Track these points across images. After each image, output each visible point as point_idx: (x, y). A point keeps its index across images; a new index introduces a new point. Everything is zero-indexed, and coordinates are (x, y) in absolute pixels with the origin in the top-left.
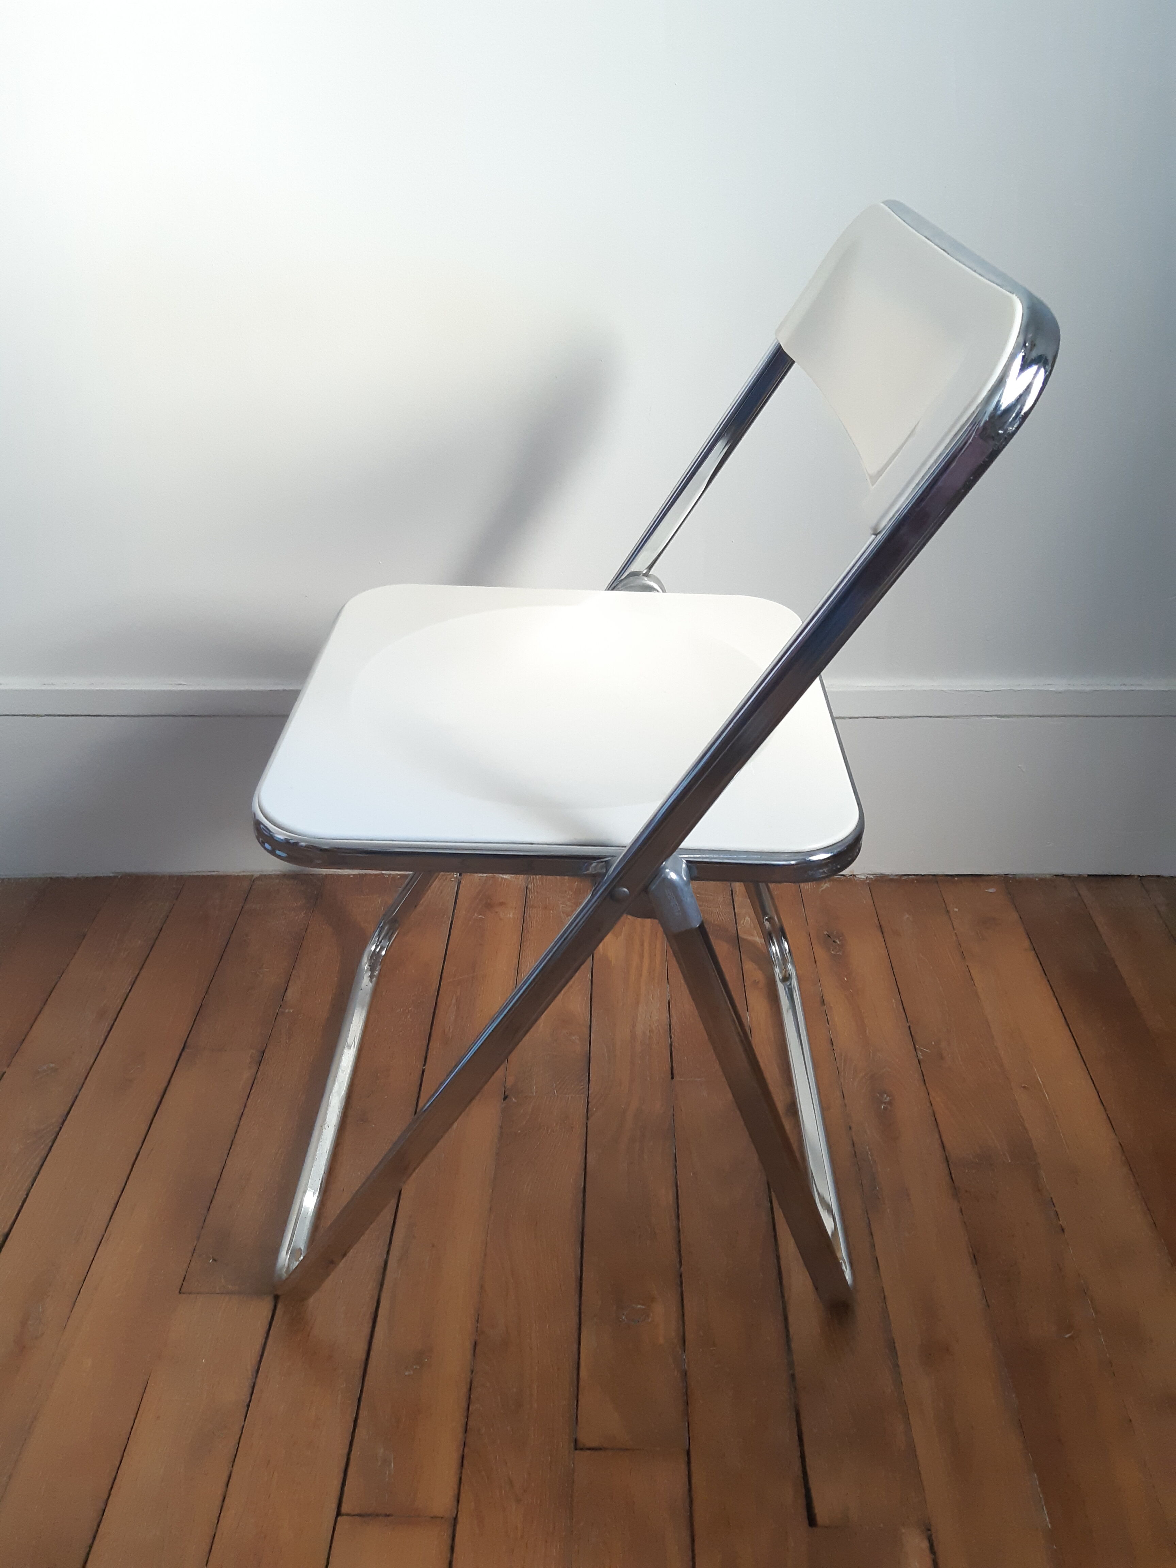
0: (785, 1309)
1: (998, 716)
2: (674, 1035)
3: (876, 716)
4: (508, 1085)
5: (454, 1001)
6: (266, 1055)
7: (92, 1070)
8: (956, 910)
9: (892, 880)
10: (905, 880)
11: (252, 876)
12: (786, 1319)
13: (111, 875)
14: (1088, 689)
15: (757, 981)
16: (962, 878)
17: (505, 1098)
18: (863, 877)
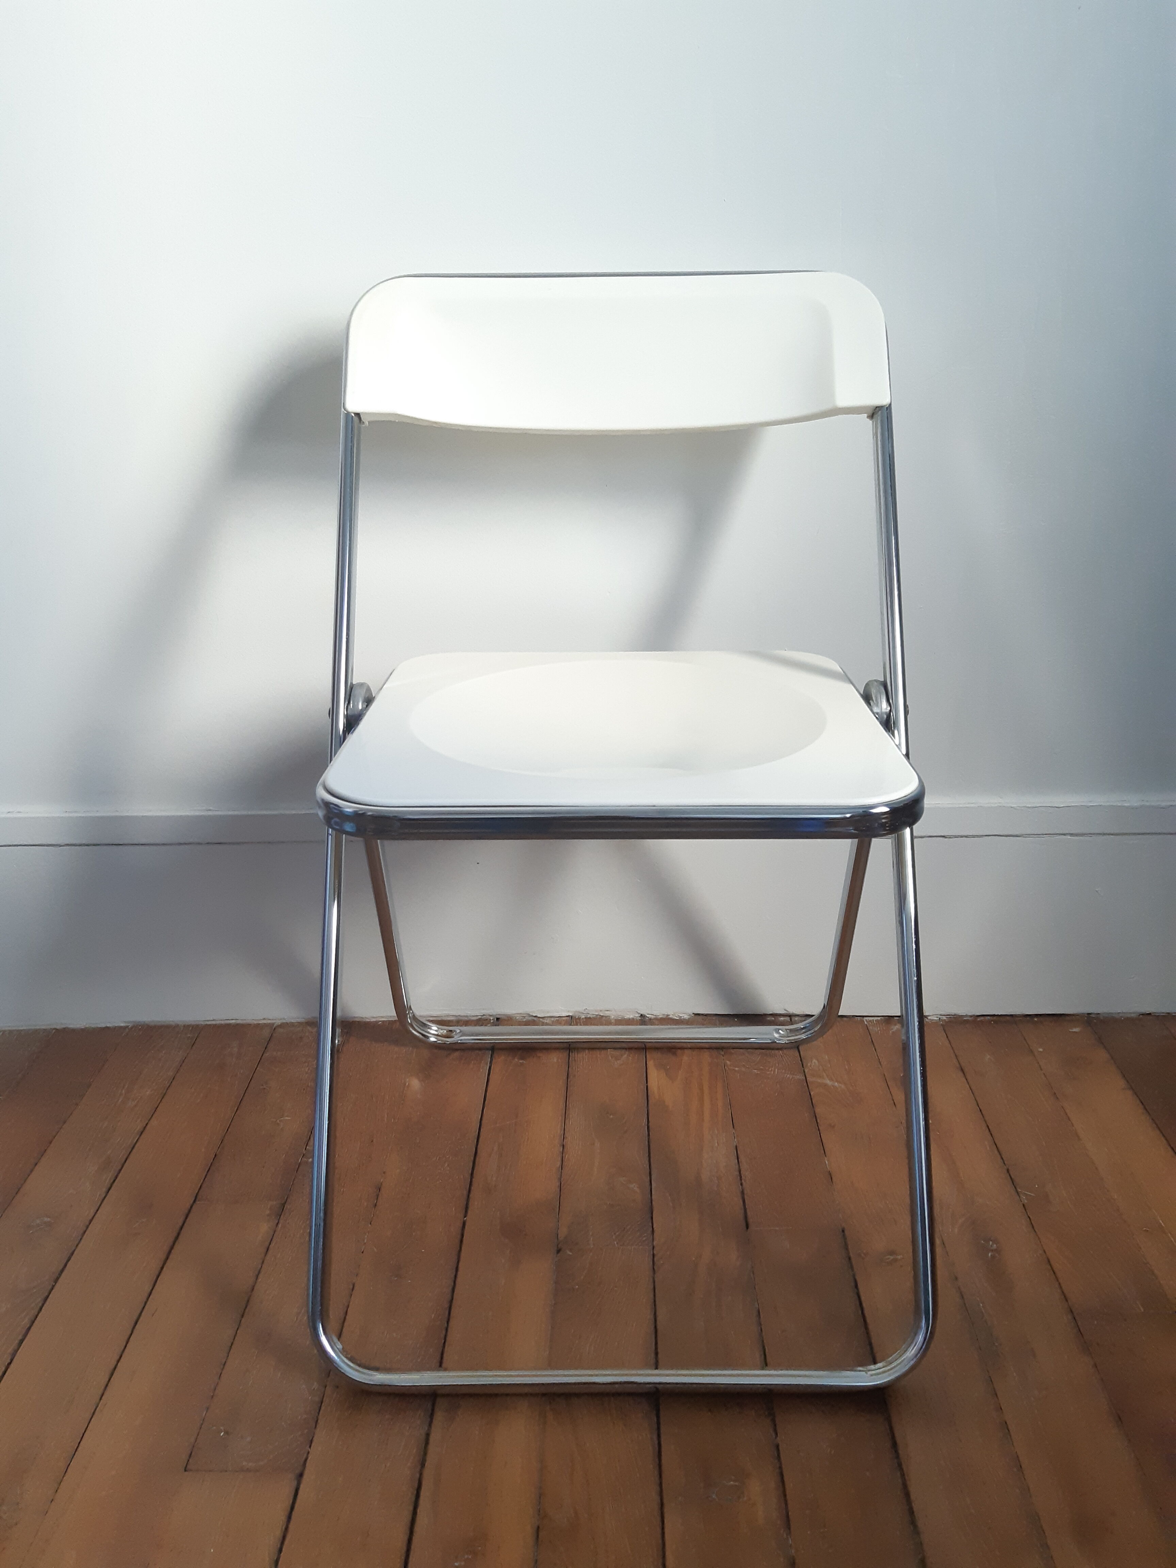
0: (905, 1486)
1: (1071, 835)
2: (745, 1181)
3: (943, 835)
4: (562, 1236)
5: (496, 1148)
6: (287, 1206)
7: (92, 1224)
8: (1041, 1050)
9: (967, 1021)
10: (981, 1021)
11: (273, 1024)
12: (907, 1495)
13: (122, 1025)
14: (1164, 804)
15: (832, 1125)
16: (1041, 1019)
17: (559, 1251)
18: (936, 1019)
